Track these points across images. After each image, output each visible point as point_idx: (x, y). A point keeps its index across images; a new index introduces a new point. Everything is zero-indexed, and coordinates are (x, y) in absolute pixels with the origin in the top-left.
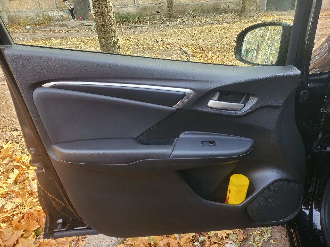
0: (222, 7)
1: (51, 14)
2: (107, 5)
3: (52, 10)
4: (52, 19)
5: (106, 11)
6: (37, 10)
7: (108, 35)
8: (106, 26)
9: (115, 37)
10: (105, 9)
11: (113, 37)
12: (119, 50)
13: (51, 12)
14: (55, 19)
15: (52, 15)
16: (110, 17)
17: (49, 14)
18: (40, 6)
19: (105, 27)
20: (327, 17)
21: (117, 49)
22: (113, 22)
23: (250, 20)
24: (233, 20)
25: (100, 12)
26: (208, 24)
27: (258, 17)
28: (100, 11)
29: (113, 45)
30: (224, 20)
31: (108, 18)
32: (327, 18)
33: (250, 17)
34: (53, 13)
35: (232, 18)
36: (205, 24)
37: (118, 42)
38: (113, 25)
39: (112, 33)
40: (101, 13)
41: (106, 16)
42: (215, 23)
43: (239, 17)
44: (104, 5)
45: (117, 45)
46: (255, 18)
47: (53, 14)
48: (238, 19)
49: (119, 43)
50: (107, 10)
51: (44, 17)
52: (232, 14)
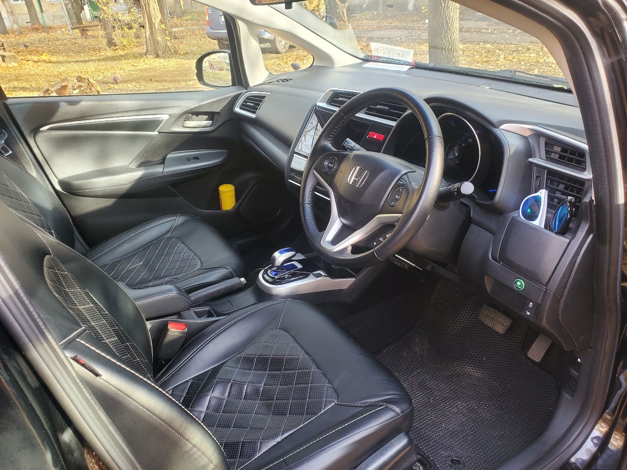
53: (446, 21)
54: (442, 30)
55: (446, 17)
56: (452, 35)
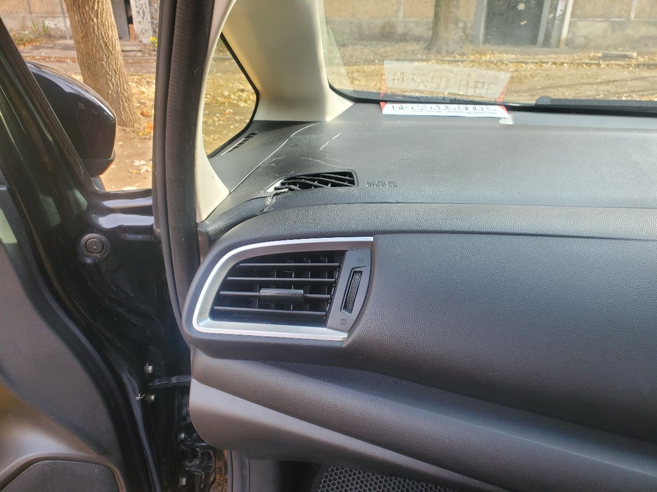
0: (400, 30)
1: (50, 23)
2: (96, 7)
3: (55, 15)
4: (53, 33)
5: (93, 20)
6: (23, 15)
7: (101, 72)
8: (96, 52)
9: (117, 76)
10: (93, 17)
11: (111, 76)
12: (126, 104)
13: (52, 19)
14: (59, 35)
15: (53, 26)
16: (103, 34)
17: (46, 24)
18: (29, 6)
19: (93, 53)
20: (593, 62)
21: (122, 101)
22: (112, 43)
23: (448, 58)
24: (414, 57)
25: (80, 22)
26: (365, 61)
27: (462, 54)
28: (82, 20)
29: (112, 94)
30: (396, 55)
31: (99, 35)
32: (592, 64)
33: (448, 52)
34: (56, 22)
35: (413, 51)
36: (357, 62)
37: (124, 87)
38: (111, 52)
39: (109, 67)
40: (83, 24)
41: (94, 29)
42: (377, 61)
43: (426, 51)
44: (89, 7)
45: (123, 94)
46: (457, 56)
47: (56, 25)
48: (424, 54)
49: (126, 89)
50: (97, 18)
51: (35, 30)
52: (418, 44)
53: (105, 43)
54: (101, 54)
55: (103, 38)
56: (117, 61)
